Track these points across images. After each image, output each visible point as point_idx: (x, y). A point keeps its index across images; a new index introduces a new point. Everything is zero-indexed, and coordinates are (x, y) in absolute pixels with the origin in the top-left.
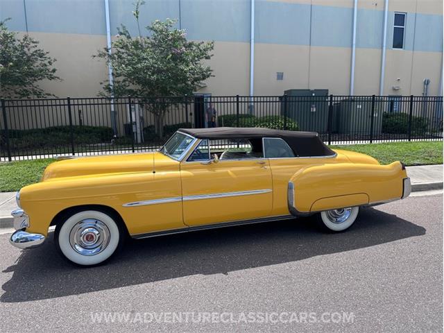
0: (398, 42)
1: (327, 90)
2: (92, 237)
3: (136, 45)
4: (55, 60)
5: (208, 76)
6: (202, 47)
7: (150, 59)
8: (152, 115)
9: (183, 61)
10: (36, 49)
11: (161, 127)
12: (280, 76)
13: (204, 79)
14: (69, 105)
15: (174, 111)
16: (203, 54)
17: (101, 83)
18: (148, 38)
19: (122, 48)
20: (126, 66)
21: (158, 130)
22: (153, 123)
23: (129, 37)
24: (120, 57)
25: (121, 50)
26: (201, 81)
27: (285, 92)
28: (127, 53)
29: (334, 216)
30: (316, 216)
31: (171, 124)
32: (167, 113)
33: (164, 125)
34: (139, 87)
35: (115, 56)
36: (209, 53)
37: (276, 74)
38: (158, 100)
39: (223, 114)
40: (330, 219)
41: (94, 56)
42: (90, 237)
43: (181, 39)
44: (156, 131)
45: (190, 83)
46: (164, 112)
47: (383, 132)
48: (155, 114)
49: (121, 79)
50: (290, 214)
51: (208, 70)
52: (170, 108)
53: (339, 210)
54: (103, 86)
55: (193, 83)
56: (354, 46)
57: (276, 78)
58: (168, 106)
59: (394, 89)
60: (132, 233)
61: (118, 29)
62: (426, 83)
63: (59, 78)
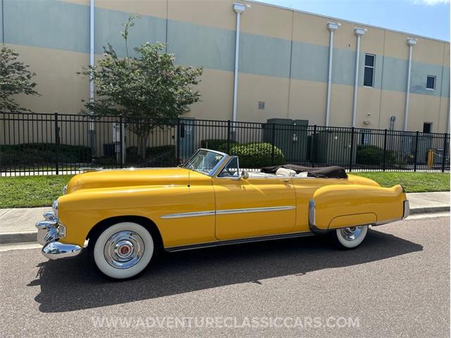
0: (368, 81)
1: (307, 121)
2: (127, 249)
3: (123, 65)
4: (34, 74)
5: (196, 101)
6: (189, 72)
7: (140, 79)
8: (136, 136)
9: (172, 84)
10: (15, 61)
11: (144, 148)
12: (262, 106)
13: (191, 103)
14: (56, 121)
15: (158, 133)
16: (191, 79)
17: (83, 101)
18: (135, 59)
19: (108, 67)
20: (114, 85)
21: (142, 151)
22: (136, 145)
23: (115, 57)
24: (104, 76)
25: (106, 69)
26: (187, 105)
27: (268, 120)
28: (113, 72)
29: (347, 234)
30: (332, 233)
31: (155, 146)
32: (151, 135)
33: (147, 146)
34: (123, 107)
35: (101, 74)
36: (197, 79)
37: (257, 104)
38: (143, 121)
39: (208, 138)
40: (344, 237)
41: (79, 73)
42: (124, 250)
43: (170, 63)
44: (139, 152)
45: (176, 106)
46: (148, 134)
48: (139, 135)
49: (106, 97)
50: (309, 231)
51: (196, 95)
52: (154, 129)
53: (351, 228)
54: (85, 103)
55: (179, 106)
56: (330, 82)
57: (258, 107)
58: (152, 128)
59: (365, 123)
60: (166, 246)
61: (104, 48)
62: (393, 119)
63: (36, 93)
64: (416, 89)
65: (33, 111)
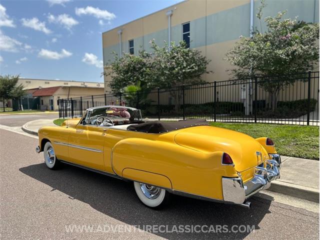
4: (211, 61)
8: (268, 93)
10: (200, 56)
11: (273, 102)
21: (272, 106)
33: (278, 100)
48: (271, 92)
63: (212, 72)
65: (207, 81)
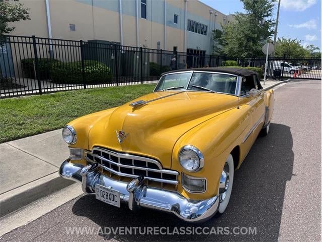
0: (144, 14)
1: (120, 43)
12: (73, 27)
37: (69, 26)
47: (150, 75)
56: (121, 12)
57: (69, 28)
59: (144, 46)
62: (159, 44)
64: (169, 23)
